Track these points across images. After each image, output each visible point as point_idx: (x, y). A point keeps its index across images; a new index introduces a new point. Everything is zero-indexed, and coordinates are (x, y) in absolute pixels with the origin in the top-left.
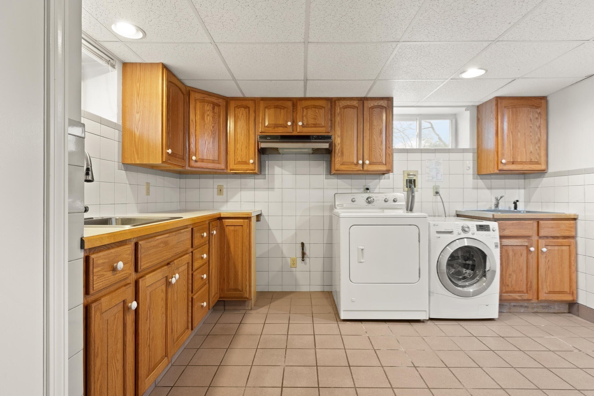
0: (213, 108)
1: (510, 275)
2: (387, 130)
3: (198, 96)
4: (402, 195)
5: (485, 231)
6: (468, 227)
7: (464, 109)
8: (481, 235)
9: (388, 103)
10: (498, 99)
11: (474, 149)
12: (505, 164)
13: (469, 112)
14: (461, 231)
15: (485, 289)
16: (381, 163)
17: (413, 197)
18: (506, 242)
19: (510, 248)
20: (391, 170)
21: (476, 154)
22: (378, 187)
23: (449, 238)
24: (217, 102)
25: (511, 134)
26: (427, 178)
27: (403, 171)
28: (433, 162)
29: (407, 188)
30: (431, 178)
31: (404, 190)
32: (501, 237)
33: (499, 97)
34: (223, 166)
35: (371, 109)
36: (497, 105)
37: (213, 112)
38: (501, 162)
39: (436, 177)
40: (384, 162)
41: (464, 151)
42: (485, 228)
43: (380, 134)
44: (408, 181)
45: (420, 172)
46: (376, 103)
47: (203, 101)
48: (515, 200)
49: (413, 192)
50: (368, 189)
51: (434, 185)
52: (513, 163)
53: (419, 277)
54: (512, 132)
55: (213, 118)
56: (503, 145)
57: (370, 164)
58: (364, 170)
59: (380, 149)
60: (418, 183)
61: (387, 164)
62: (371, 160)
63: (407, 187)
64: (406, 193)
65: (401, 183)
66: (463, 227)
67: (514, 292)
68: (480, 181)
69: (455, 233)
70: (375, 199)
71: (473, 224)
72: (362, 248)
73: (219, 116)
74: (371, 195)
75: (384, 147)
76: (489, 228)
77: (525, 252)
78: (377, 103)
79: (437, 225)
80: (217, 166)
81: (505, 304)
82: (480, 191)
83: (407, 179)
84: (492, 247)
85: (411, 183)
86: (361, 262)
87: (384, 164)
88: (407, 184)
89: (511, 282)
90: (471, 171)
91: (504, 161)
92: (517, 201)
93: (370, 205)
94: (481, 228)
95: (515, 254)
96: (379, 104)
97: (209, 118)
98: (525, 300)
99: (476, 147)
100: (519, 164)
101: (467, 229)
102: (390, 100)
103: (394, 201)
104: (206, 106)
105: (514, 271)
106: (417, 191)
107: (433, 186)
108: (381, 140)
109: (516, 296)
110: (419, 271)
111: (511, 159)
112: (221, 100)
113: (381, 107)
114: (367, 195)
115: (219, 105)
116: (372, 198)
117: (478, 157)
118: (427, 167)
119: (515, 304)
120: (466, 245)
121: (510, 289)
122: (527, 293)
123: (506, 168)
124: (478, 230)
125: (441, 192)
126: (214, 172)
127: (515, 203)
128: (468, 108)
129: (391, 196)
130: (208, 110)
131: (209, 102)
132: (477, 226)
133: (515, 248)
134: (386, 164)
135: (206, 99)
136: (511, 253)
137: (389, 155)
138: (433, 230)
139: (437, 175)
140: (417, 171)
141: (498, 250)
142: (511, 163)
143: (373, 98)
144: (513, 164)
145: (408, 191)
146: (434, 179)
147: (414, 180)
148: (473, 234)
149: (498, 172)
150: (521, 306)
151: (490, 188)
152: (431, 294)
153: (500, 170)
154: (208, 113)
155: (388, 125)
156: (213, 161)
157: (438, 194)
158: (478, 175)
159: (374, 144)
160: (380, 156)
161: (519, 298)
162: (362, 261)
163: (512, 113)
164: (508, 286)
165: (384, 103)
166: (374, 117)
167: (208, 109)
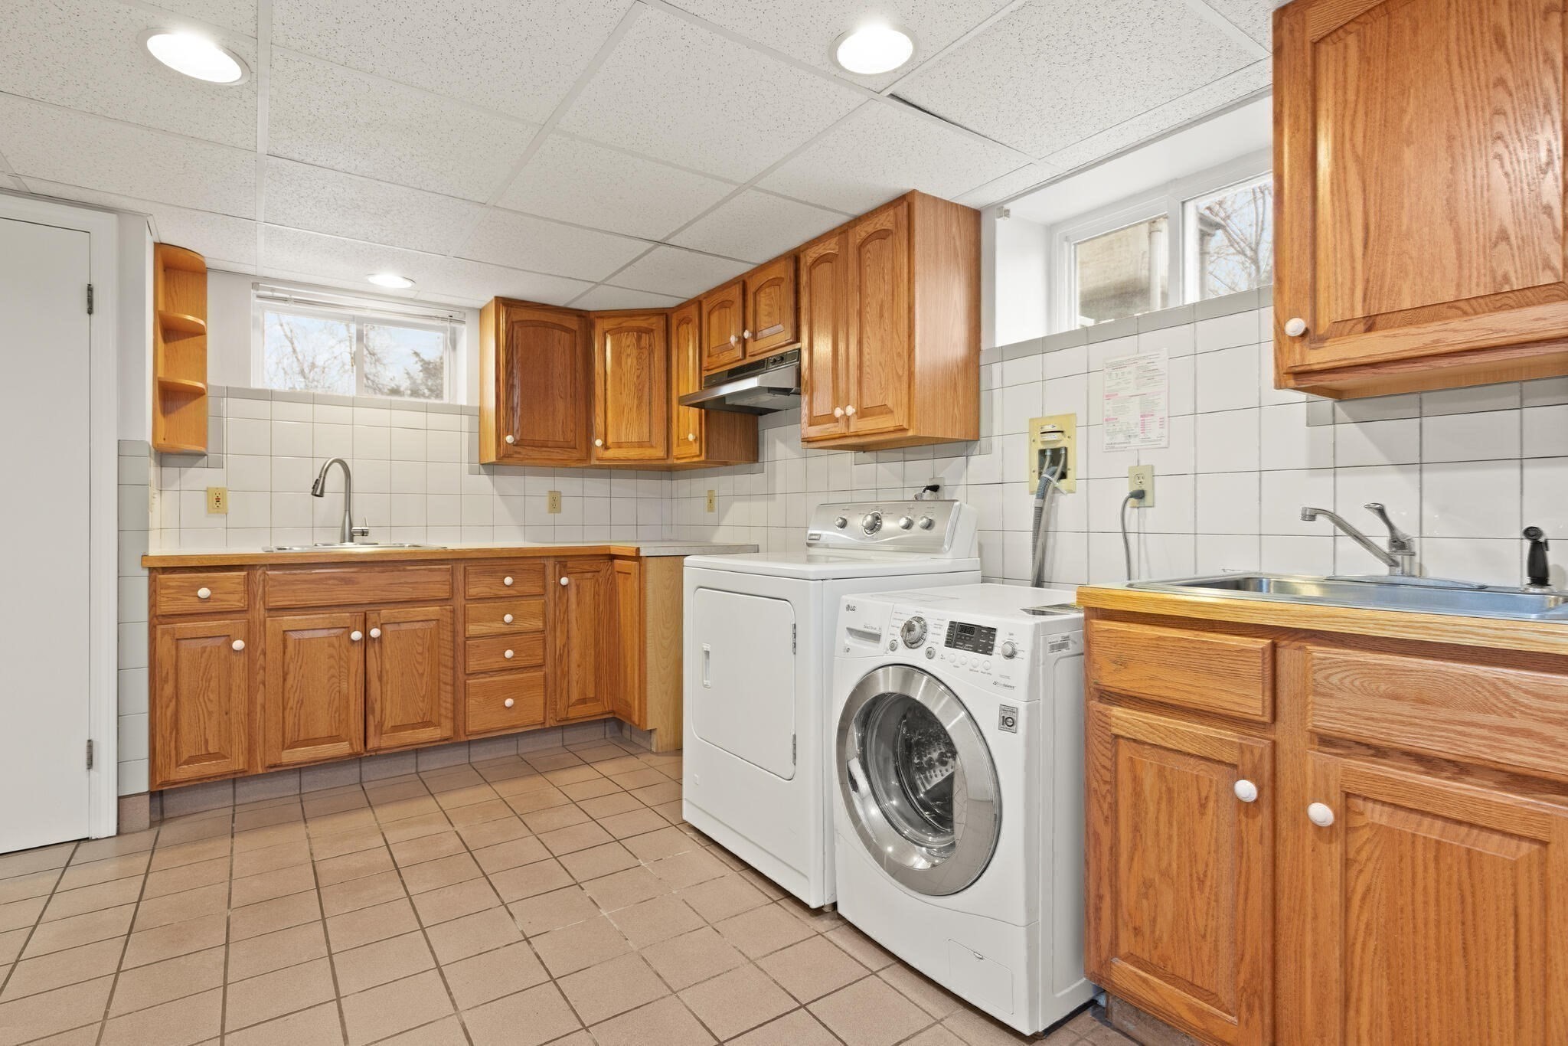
0: (639, 339)
3: (607, 324)
8: (957, 666)
9: (896, 216)
14: (899, 637)
16: (884, 409)
22: (963, 481)
24: (646, 326)
26: (1107, 439)
27: (1027, 421)
28: (1130, 373)
29: (1039, 482)
30: (1120, 438)
31: (1031, 487)
34: (660, 452)
37: (639, 347)
39: (1139, 432)
40: (890, 403)
44: (1048, 453)
45: (1081, 420)
46: (871, 227)
47: (616, 331)
50: (935, 488)
51: (1135, 464)
55: (639, 358)
57: (861, 414)
58: (851, 434)
60: (1076, 461)
61: (895, 409)
62: (861, 403)
65: (1024, 465)
69: (886, 641)
73: (651, 353)
76: (993, 640)
79: (854, 609)
80: (648, 453)
83: (1042, 447)
84: (988, 719)
85: (1054, 460)
87: (890, 411)
88: (1040, 466)
94: (963, 635)
96: (879, 227)
97: (629, 360)
102: (901, 204)
103: (924, 527)
104: (624, 340)
107: (1131, 469)
111: (1352, 308)
112: (654, 320)
113: (883, 234)
115: (652, 330)
124: (949, 643)
125: (1153, 490)
126: (637, 466)
130: (629, 346)
131: (629, 330)
133: (1175, 761)
134: (893, 411)
135: (624, 324)
139: (1144, 422)
140: (1074, 414)
142: (1361, 327)
144: (1369, 329)
146: (1132, 440)
147: (1065, 451)
148: (933, 655)
154: (629, 351)
156: (640, 445)
157: (1147, 502)
159: (868, 354)
165: (888, 219)
167: (628, 343)
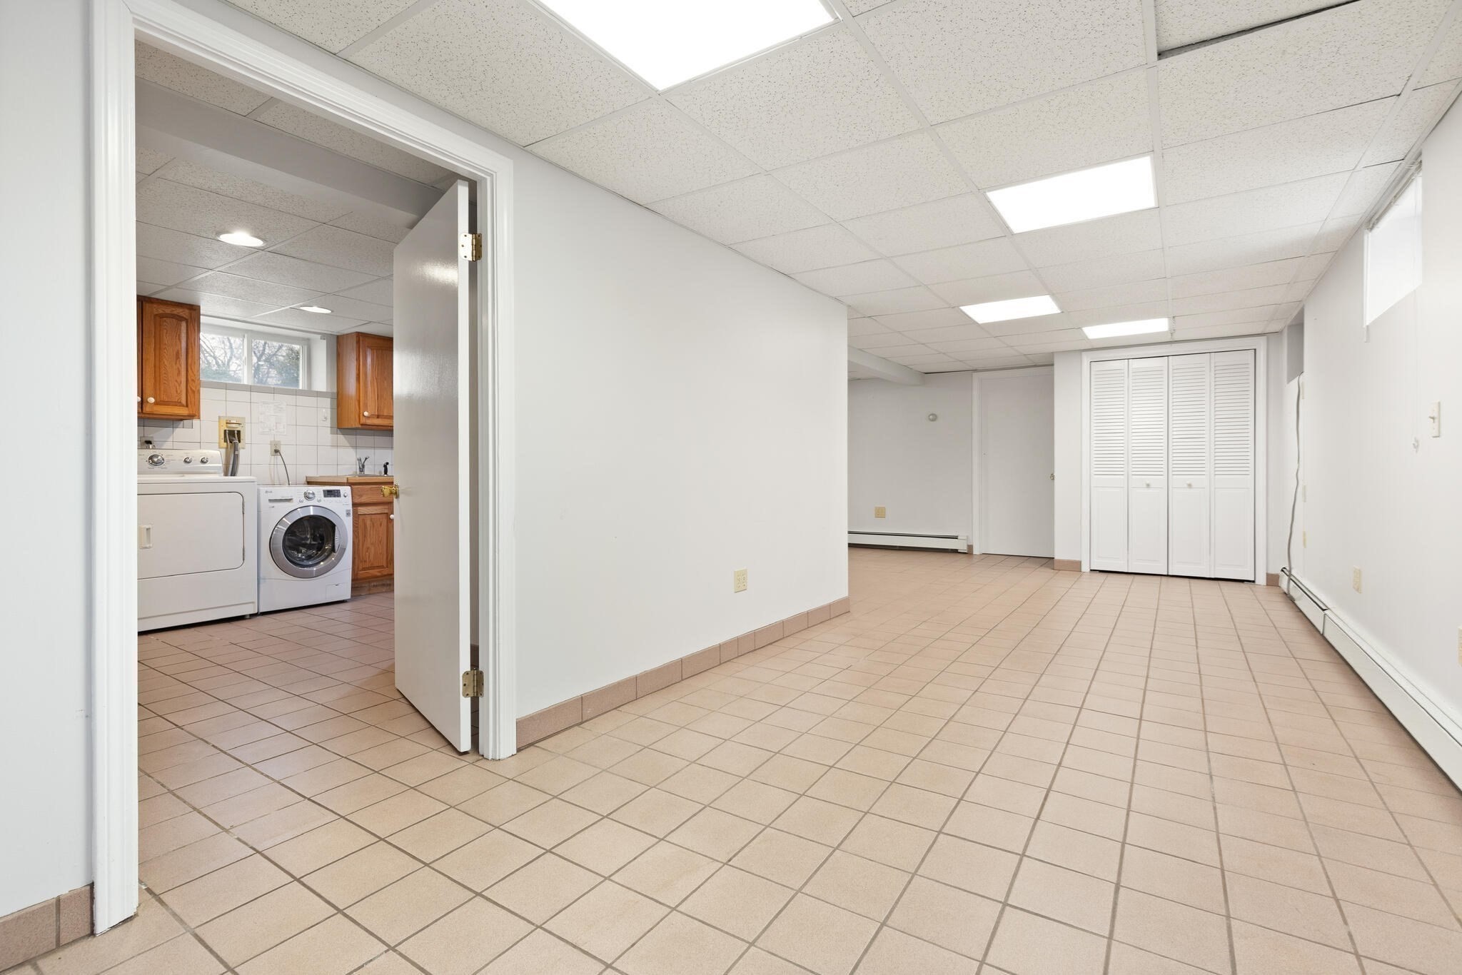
1: (368, 548)
2: (190, 355)
4: (216, 454)
5: (335, 496)
6: (313, 494)
7: (319, 336)
8: (330, 503)
9: (191, 314)
10: (359, 335)
11: (332, 393)
12: (368, 417)
13: (325, 341)
14: (303, 498)
15: (334, 565)
16: (178, 404)
17: (236, 457)
18: (362, 510)
19: (368, 517)
20: (197, 414)
21: (336, 401)
22: (171, 439)
23: (288, 507)
25: (375, 380)
26: (260, 430)
27: (219, 417)
28: (271, 407)
29: (225, 444)
30: (266, 430)
31: (219, 446)
32: (355, 505)
33: (361, 333)
35: (158, 318)
36: (358, 342)
38: (363, 415)
39: (276, 428)
40: (184, 402)
41: (319, 394)
42: (335, 494)
43: (177, 359)
44: (228, 432)
45: (248, 420)
46: (168, 310)
48: (384, 463)
49: (236, 449)
50: (149, 442)
51: (272, 440)
52: (378, 417)
53: (244, 559)
54: (376, 379)
56: (366, 392)
57: (156, 403)
58: (144, 411)
59: (176, 381)
60: (246, 436)
61: (189, 405)
62: (158, 397)
63: (225, 441)
64: (223, 451)
65: (215, 434)
66: (305, 493)
67: (373, 568)
68: (341, 437)
69: (296, 500)
70: (165, 459)
71: (319, 490)
72: (147, 527)
74: (157, 452)
75: (184, 379)
76: (339, 494)
77: (385, 522)
78: (170, 310)
79: (271, 492)
81: (364, 585)
82: (341, 450)
83: (227, 429)
84: (343, 515)
85: (232, 437)
86: (146, 548)
87: (183, 406)
88: (225, 436)
89: (369, 557)
90: (328, 423)
91: (366, 414)
92: (387, 463)
93: (157, 468)
94: (329, 494)
95: (373, 524)
96: (175, 312)
98: (385, 576)
99: (335, 390)
100: (385, 418)
101: (311, 496)
102: (195, 310)
103: (202, 462)
105: (372, 544)
106: (243, 448)
107: (271, 442)
108: (178, 368)
109: (375, 572)
110: (244, 551)
113: (180, 319)
114: (149, 452)
116: (160, 457)
117: (338, 405)
118: (261, 414)
119: (375, 584)
120: (312, 514)
121: (367, 565)
122: (387, 567)
123: (369, 422)
124: (325, 496)
125: (282, 450)
127: (385, 466)
128: (324, 336)
129: (197, 454)
132: (324, 491)
133: (373, 516)
134: (187, 406)
136: (368, 523)
137: (194, 392)
138: (264, 499)
139: (276, 426)
140: (244, 418)
141: (351, 518)
142: (376, 417)
143: (162, 300)
145: (227, 448)
146: (271, 431)
147: (239, 432)
148: (319, 501)
149: (360, 426)
150: (384, 585)
151: (356, 447)
152: (261, 581)
153: (362, 425)
155: (192, 347)
157: (278, 454)
158: (338, 428)
159: (165, 373)
160: (177, 391)
161: (379, 574)
162: (148, 546)
163: (377, 357)
164: (365, 561)
165: (184, 313)
166: (165, 331)
